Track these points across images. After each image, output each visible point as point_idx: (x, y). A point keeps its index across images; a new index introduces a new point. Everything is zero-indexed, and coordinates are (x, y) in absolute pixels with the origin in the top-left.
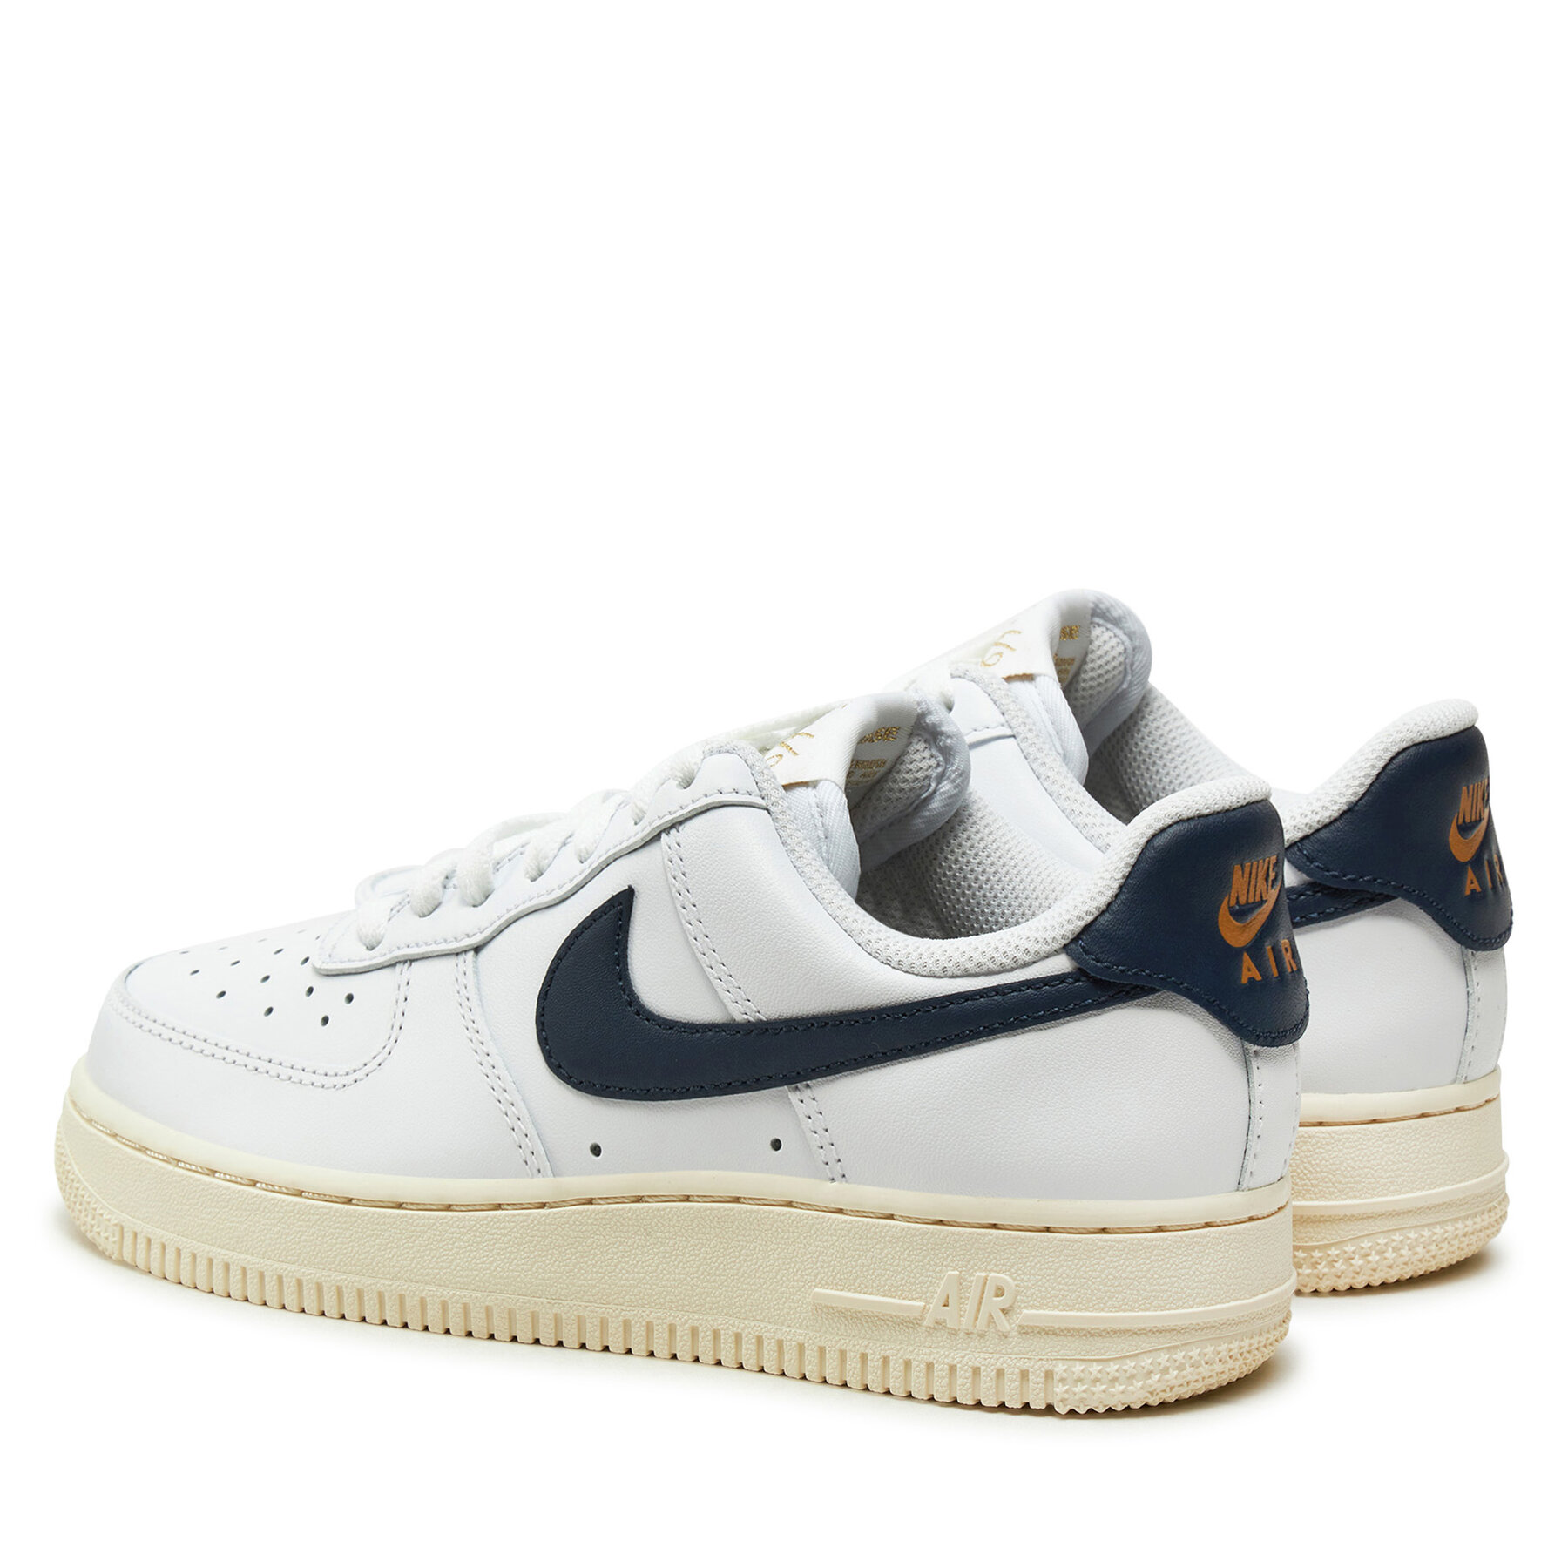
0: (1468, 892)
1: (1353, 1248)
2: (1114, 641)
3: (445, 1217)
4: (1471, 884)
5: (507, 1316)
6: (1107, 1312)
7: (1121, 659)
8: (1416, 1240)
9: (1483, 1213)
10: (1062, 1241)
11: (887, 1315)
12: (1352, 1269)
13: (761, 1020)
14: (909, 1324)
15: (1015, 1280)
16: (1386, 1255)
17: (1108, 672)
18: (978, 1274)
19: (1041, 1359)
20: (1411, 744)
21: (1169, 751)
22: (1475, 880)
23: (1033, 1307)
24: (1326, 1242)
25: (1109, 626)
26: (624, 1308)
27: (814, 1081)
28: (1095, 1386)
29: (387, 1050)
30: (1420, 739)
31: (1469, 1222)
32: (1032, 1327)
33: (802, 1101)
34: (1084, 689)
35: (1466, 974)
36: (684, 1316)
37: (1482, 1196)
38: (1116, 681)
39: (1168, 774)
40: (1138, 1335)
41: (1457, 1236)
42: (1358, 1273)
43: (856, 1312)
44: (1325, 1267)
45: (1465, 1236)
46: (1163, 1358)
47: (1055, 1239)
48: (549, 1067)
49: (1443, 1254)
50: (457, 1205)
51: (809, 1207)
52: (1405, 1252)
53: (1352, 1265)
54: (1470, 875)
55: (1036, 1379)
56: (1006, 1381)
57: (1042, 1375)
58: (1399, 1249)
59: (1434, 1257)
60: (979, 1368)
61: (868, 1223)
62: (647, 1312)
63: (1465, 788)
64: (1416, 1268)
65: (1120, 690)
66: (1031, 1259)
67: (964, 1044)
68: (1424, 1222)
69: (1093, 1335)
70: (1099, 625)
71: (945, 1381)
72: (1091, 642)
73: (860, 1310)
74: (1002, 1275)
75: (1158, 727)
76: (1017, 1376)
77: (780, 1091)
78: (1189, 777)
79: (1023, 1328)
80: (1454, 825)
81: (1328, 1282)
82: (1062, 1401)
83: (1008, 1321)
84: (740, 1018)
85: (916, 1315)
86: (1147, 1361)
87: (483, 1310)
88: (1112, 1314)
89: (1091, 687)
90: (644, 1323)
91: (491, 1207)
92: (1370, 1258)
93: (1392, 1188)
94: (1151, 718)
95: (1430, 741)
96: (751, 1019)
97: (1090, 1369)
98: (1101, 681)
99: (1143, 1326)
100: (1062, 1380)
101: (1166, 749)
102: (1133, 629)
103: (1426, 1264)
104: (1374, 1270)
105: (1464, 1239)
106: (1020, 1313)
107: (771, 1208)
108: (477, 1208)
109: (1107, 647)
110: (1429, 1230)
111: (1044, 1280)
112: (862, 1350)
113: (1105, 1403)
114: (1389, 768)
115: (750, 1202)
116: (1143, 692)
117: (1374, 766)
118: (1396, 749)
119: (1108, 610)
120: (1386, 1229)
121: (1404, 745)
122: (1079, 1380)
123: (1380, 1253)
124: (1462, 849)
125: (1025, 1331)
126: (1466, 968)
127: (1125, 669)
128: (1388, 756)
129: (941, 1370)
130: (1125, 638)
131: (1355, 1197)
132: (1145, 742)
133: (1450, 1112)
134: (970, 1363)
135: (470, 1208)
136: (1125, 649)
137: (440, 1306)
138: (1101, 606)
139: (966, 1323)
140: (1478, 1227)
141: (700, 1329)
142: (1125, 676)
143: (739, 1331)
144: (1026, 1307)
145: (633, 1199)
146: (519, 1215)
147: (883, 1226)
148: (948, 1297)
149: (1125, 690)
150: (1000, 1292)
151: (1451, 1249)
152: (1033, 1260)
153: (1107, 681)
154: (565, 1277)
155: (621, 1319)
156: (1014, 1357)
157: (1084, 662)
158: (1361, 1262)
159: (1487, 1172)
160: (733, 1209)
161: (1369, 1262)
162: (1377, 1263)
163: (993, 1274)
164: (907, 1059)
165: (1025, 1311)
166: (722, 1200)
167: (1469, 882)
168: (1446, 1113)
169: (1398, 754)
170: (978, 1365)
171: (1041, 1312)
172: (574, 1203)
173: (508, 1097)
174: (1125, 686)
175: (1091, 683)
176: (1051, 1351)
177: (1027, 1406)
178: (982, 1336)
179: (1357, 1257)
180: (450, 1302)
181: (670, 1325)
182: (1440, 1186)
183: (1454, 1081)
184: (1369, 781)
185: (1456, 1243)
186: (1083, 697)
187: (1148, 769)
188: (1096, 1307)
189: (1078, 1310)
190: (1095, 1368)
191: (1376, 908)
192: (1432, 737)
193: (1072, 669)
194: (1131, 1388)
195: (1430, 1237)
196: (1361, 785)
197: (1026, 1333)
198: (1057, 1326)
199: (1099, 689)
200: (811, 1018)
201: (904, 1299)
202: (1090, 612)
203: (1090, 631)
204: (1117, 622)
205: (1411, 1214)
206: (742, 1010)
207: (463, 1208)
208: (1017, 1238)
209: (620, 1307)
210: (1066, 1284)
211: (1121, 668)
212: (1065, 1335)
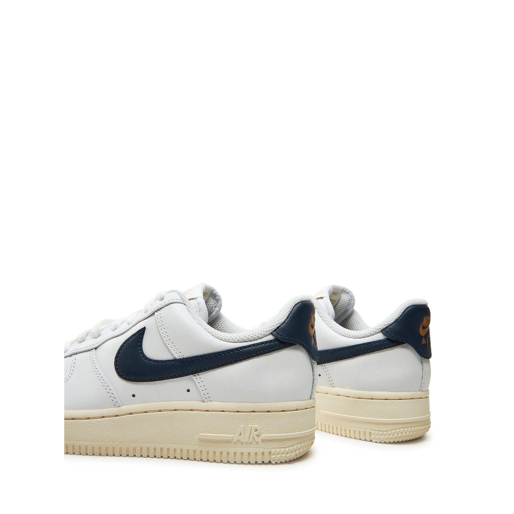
0: (423, 343)
1: (395, 431)
2: (347, 297)
3: (87, 421)
4: (424, 342)
5: (105, 449)
6: (285, 434)
7: (348, 301)
8: (411, 430)
9: (426, 425)
10: (273, 414)
11: (222, 439)
12: (394, 437)
13: (184, 358)
14: (228, 442)
15: (260, 426)
16: (403, 434)
17: (344, 304)
18: (250, 425)
19: (268, 449)
20: (412, 305)
21: (357, 323)
22: (425, 341)
23: (265, 434)
24: (387, 430)
25: (346, 294)
26: (141, 444)
27: (200, 373)
28: (283, 455)
29: (69, 376)
30: (414, 304)
31: (423, 427)
32: (265, 440)
33: (197, 379)
34: (338, 308)
35: (422, 364)
36: (158, 444)
37: (426, 420)
38: (346, 306)
39: (356, 328)
40: (293, 440)
41: (420, 430)
42: (396, 438)
43: (212, 439)
44: (387, 436)
45: (422, 430)
46: (299, 445)
47: (271, 414)
48: (119, 375)
49: (417, 434)
50: (91, 418)
51: (198, 410)
52: (408, 433)
53: (394, 436)
54: (424, 339)
55: (266, 454)
56: (258, 455)
57: (268, 453)
58: (406, 432)
59: (415, 435)
60: (250, 453)
61: (217, 414)
62: (148, 444)
63: (425, 318)
64: (410, 438)
65: (346, 309)
66: (264, 420)
67: (245, 360)
68: (412, 426)
69: (282, 440)
70: (343, 294)
71: (240, 457)
72: (341, 297)
73: (213, 439)
74: (256, 425)
75: (355, 318)
76: (261, 454)
77: (190, 377)
78: (361, 328)
79: (263, 440)
80: (421, 326)
81: (388, 440)
82: (274, 460)
83: (258, 438)
84: (177, 357)
85: (231, 439)
86: (295, 447)
87: (98, 447)
88: (286, 434)
89: (340, 307)
90: (147, 448)
91: (101, 417)
92: (399, 434)
93: (404, 417)
94: (353, 316)
95: (417, 305)
96: (181, 358)
97: (281, 450)
98: (342, 306)
99: (294, 437)
100: (274, 454)
101: (356, 322)
102: (351, 295)
103: (413, 437)
104: (400, 437)
105: (422, 431)
106: (262, 436)
107: (186, 411)
108: (97, 418)
109: (345, 298)
110: (414, 428)
111: (268, 426)
112: (214, 450)
113: (285, 459)
114: (406, 311)
115: (180, 410)
116: (352, 310)
117: (402, 310)
118: (408, 306)
119: (346, 290)
120: (403, 427)
121: (410, 305)
122: (279, 454)
123: (401, 433)
124: (422, 332)
125: (263, 441)
126: (422, 363)
127: (349, 304)
128: (406, 308)
129: (239, 454)
130: (349, 297)
131: (395, 418)
132: (351, 321)
133: (418, 399)
134: (247, 451)
135: (95, 418)
136: (349, 300)
137: (85, 447)
138: (345, 289)
139: (246, 440)
140: (425, 428)
141: (164, 448)
142: (348, 306)
143: (176, 448)
144: (263, 434)
145: (144, 412)
146: (110, 419)
147: (221, 414)
148: (241, 433)
149: (348, 309)
150: (256, 430)
151: (419, 433)
152: (265, 420)
153: (344, 306)
154: (123, 436)
155: (140, 447)
156: (260, 448)
157: (339, 302)
158: (397, 435)
159: (427, 414)
160: (175, 412)
161: (399, 435)
162: (401, 435)
163: (254, 425)
164: (228, 365)
165: (263, 435)
166: (171, 410)
167: (423, 341)
168: (417, 399)
169: (408, 307)
170: (250, 451)
171: (268, 435)
172: (126, 414)
173: (107, 384)
174: (348, 308)
175: (340, 306)
176: (271, 446)
177: (263, 462)
178: (251, 443)
179: (396, 434)
180: (88, 446)
181: (154, 448)
182: (416, 417)
183: (419, 391)
184: (401, 314)
185: (420, 432)
186: (337, 310)
187: (352, 327)
188: (282, 432)
189: (277, 434)
190: (283, 450)
191: (401, 346)
192: (417, 304)
193: (335, 303)
194: (292, 454)
195: (414, 430)
196: (399, 315)
197: (264, 441)
198: (272, 439)
199: (342, 308)
200: (199, 356)
201: (227, 434)
202: (341, 290)
203: (341, 295)
204: (348, 293)
205: (409, 424)
206: (178, 355)
207: (92, 418)
208: (260, 414)
209: (139, 444)
210: (274, 426)
211: (348, 304)
212: (274, 441)
